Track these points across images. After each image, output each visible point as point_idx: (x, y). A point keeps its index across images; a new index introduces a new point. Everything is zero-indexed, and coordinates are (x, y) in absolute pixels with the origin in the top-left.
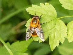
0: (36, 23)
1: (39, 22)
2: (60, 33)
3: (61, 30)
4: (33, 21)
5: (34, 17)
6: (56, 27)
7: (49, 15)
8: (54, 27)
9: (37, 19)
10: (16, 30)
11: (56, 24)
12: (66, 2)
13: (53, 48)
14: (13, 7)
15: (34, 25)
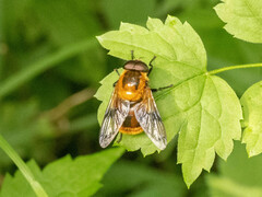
0: (136, 87)
1: (146, 83)
2: (218, 123)
3: (221, 111)
4: (125, 80)
5: (129, 67)
6: (203, 102)
7: (179, 60)
8: (197, 102)
9: (138, 71)
10: (55, 123)
11: (205, 92)
12: (240, 15)
13: (190, 176)
14: (43, 40)
15: (129, 93)
